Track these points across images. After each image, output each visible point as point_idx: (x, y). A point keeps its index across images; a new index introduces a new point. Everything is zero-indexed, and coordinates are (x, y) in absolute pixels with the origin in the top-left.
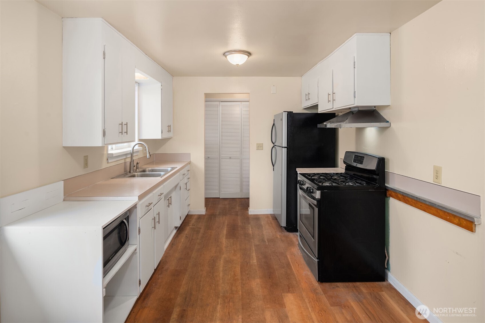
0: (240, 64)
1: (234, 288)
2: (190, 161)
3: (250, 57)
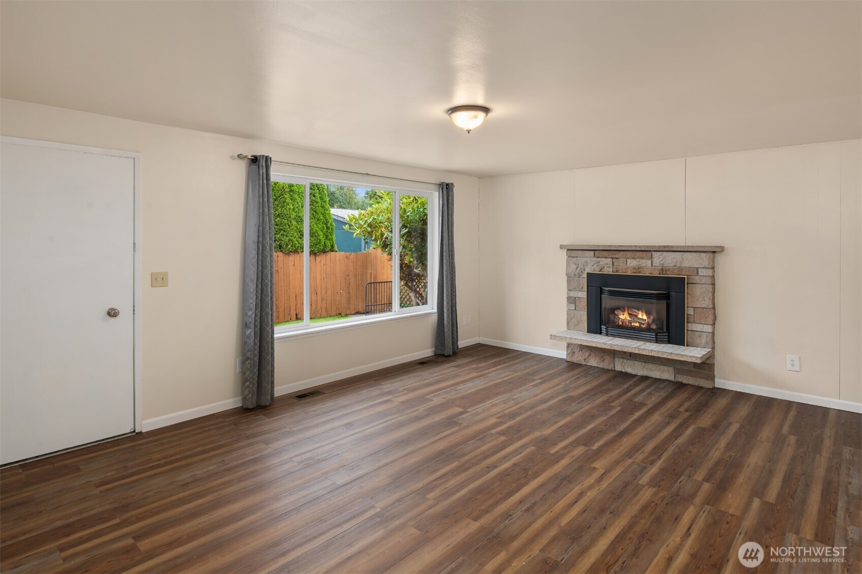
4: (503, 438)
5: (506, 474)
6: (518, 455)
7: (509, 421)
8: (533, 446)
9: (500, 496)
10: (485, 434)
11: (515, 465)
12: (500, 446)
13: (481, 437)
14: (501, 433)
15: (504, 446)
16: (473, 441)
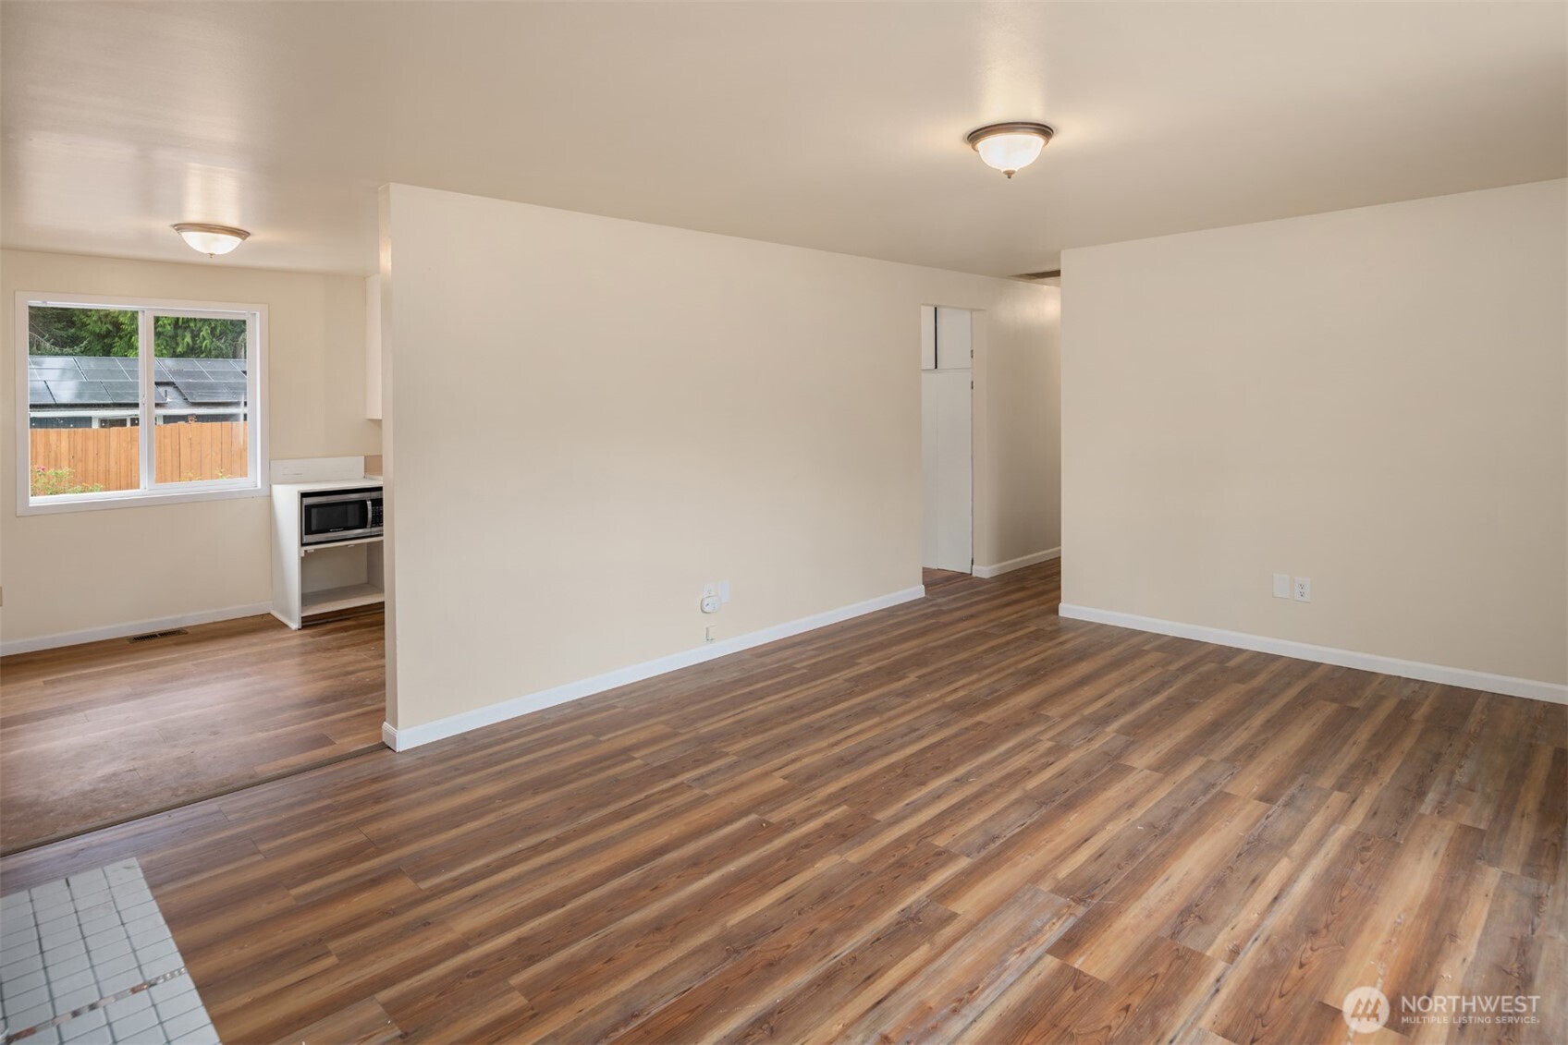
4: (941, 841)
5: (939, 770)
6: (913, 802)
7: (918, 901)
8: (878, 821)
9: (950, 743)
10: (983, 853)
11: (923, 784)
12: (948, 822)
13: (993, 846)
14: (944, 857)
15: (939, 823)
16: (1009, 835)
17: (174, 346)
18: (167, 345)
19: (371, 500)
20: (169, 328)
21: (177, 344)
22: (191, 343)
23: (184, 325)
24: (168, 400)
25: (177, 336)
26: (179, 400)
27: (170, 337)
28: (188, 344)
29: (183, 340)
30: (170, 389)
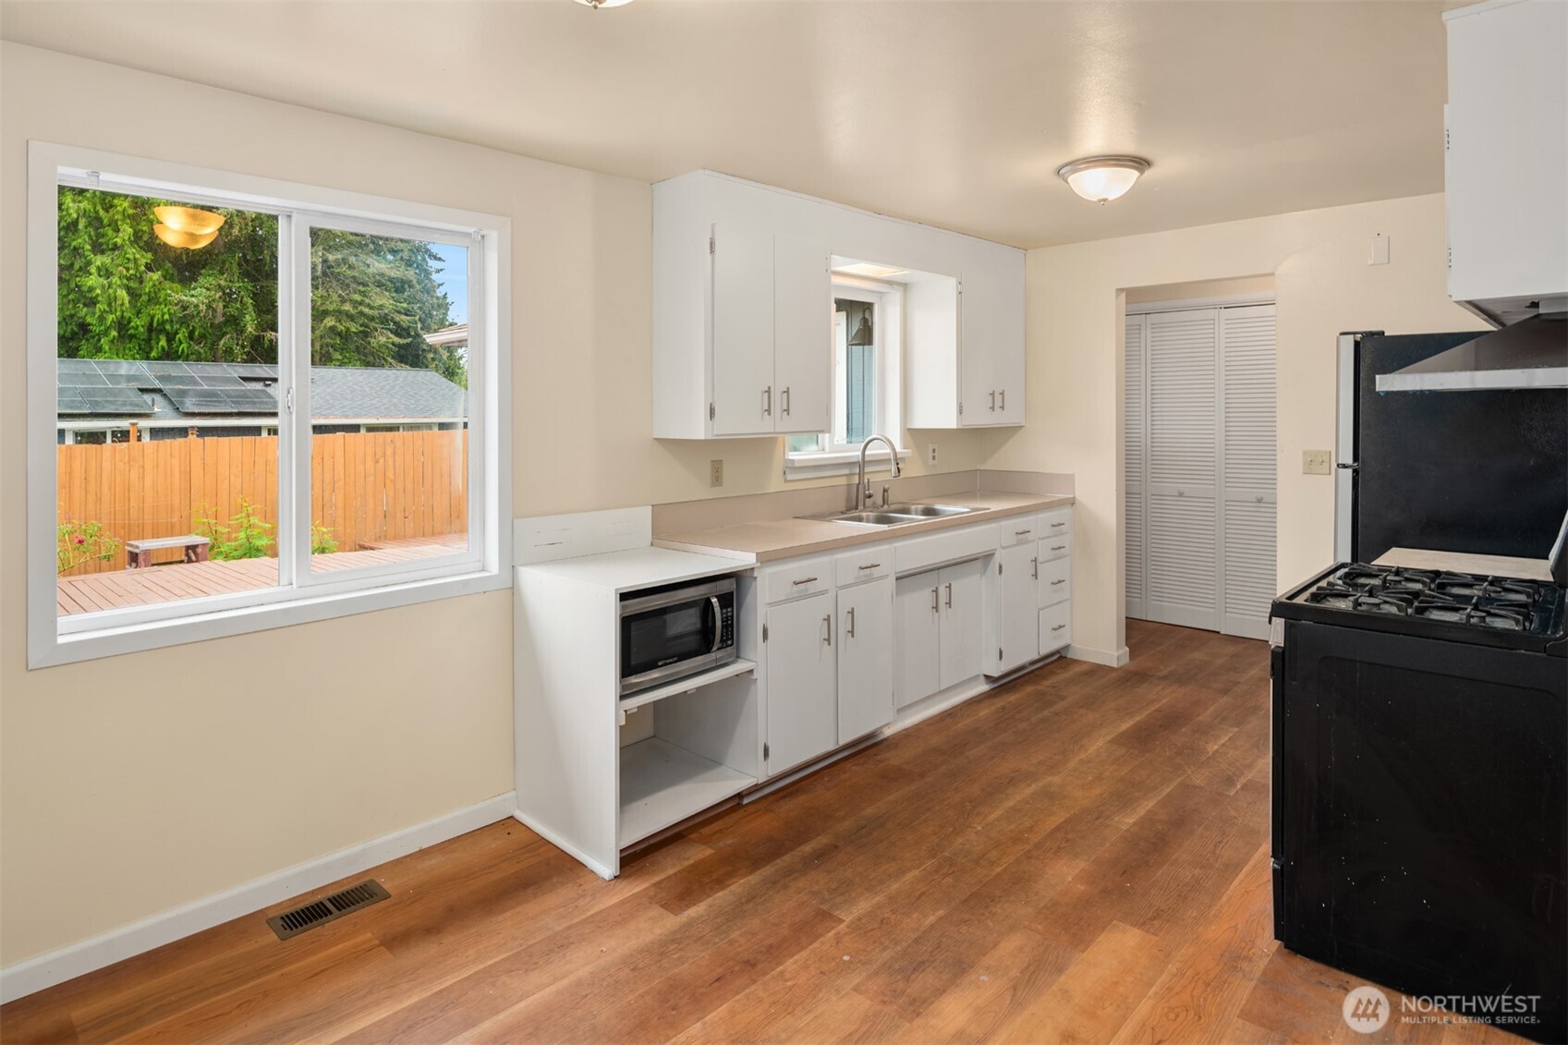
0: (1111, 197)
1: (993, 854)
2: (1074, 497)
3: (1149, 173)
17: (147, 350)
18: (140, 349)
19: (716, 597)
20: (142, 330)
21: (151, 349)
22: (166, 347)
23: (159, 328)
24: (156, 410)
25: (151, 340)
26: (168, 410)
27: (143, 340)
28: (163, 347)
29: (158, 343)
30: (158, 398)
